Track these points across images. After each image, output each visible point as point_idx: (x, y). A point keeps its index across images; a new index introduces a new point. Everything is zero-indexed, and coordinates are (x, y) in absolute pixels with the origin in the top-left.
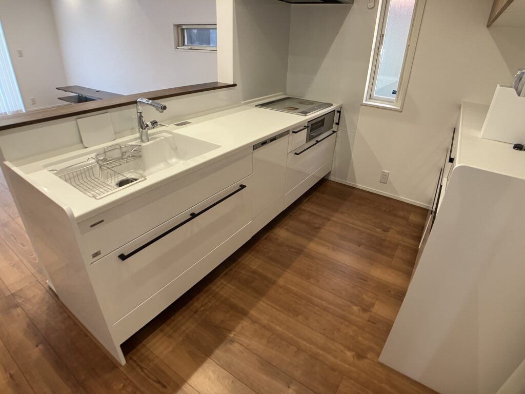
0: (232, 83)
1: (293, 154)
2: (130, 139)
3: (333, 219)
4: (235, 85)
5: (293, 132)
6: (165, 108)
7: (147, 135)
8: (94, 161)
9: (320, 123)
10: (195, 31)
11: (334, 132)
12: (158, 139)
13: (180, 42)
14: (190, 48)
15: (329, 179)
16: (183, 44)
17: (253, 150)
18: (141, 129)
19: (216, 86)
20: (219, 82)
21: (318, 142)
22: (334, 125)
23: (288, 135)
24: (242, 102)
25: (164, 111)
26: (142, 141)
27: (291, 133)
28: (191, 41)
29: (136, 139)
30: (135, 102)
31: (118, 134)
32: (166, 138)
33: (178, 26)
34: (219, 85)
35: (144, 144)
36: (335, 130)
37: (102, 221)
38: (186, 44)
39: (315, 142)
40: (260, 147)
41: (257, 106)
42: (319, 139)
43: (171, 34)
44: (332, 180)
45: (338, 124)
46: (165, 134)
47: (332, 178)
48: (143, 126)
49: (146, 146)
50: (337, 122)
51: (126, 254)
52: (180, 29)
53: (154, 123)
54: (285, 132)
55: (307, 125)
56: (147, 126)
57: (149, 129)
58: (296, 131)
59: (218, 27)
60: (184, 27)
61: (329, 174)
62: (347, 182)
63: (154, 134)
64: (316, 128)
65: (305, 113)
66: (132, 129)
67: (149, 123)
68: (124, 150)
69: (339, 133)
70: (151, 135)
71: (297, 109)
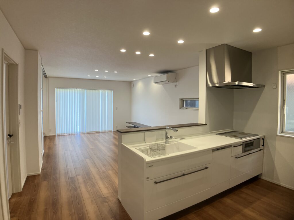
0: (205, 123)
1: (235, 158)
2: (161, 142)
3: (262, 199)
4: (206, 124)
5: (234, 146)
6: (177, 131)
7: (168, 142)
8: (148, 148)
9: (251, 144)
10: (189, 101)
11: (261, 150)
12: (172, 144)
13: (182, 106)
14: (186, 108)
15: (261, 178)
16: (183, 107)
17: (213, 151)
18: (166, 139)
19: (197, 125)
20: (199, 123)
21: (250, 154)
22: (261, 146)
23: (231, 148)
24: (209, 132)
25: (177, 132)
26: (166, 143)
27: (233, 147)
28: (187, 105)
29: (164, 142)
30: (165, 128)
31: (157, 140)
32: (175, 144)
33: (181, 99)
34: (199, 124)
35: (166, 145)
36: (262, 149)
37: (152, 166)
38: (184, 106)
39: (248, 154)
40: (216, 151)
41: (217, 134)
42: (251, 153)
43: (178, 103)
44: (263, 179)
45: (263, 145)
46: (174, 142)
47: (263, 178)
48: (167, 137)
49: (167, 146)
50: (263, 144)
51: (157, 182)
52: (182, 100)
53: (171, 137)
54: (229, 146)
55: (242, 144)
56: (169, 138)
57: (169, 139)
58: (235, 146)
59: (199, 99)
60: (184, 100)
61: (261, 174)
62: (274, 181)
63: (170, 141)
64: (248, 146)
65: (241, 138)
66: (163, 139)
67: (169, 137)
68: (159, 146)
69: (265, 151)
70: (169, 142)
71: (238, 136)
